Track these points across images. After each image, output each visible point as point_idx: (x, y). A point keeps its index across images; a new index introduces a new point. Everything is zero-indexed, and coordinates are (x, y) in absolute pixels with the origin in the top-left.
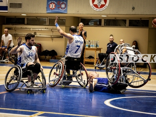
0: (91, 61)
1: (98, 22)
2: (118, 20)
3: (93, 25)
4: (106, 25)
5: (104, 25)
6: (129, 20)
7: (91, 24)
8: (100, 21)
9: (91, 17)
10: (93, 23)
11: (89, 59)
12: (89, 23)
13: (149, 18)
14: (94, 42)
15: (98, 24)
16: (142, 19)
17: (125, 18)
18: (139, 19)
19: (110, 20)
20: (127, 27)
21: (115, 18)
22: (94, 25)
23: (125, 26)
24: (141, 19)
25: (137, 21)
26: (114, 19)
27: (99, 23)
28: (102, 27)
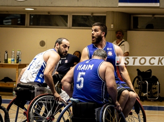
0: (9, 86)
1: (19, 19)
2: (53, 15)
3: (10, 24)
4: (33, 25)
5: (30, 25)
6: (73, 16)
7: (6, 22)
8: (23, 17)
9: (7, 12)
10: (10, 20)
11: (4, 82)
12: (4, 21)
13: (107, 12)
14: (14, 53)
15: (19, 22)
16: (94, 15)
17: (65, 12)
18: (90, 15)
19: (40, 16)
20: (69, 28)
21: (49, 13)
22: (12, 25)
23: (66, 26)
24: (92, 13)
25: (86, 18)
26: (47, 14)
27: (21, 21)
28: (27, 27)
